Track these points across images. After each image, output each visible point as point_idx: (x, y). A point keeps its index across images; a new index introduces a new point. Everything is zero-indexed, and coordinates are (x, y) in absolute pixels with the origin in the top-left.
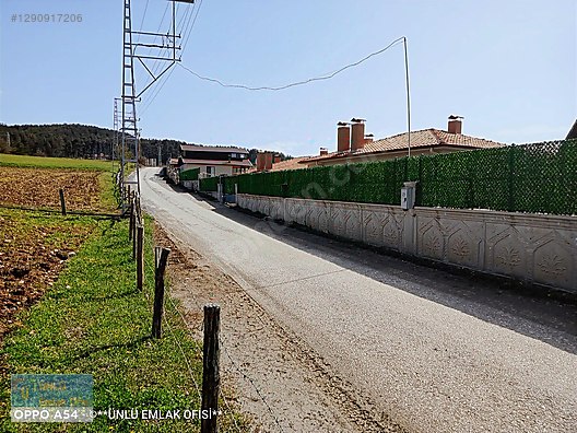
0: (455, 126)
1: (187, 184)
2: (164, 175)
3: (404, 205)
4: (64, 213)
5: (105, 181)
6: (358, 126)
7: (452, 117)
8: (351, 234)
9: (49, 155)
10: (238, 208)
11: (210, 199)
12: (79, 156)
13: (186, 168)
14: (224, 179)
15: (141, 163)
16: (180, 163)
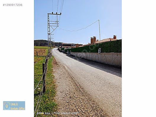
0: (115, 37)
1: (62, 51)
2: (58, 49)
3: (99, 53)
4: (37, 56)
5: (47, 51)
6: (95, 38)
7: (114, 36)
8: (90, 59)
9: (37, 46)
10: (71, 55)
11: (66, 53)
12: (43, 46)
13: (62, 48)
14: (69, 50)
15: (54, 47)
16: (62, 47)
